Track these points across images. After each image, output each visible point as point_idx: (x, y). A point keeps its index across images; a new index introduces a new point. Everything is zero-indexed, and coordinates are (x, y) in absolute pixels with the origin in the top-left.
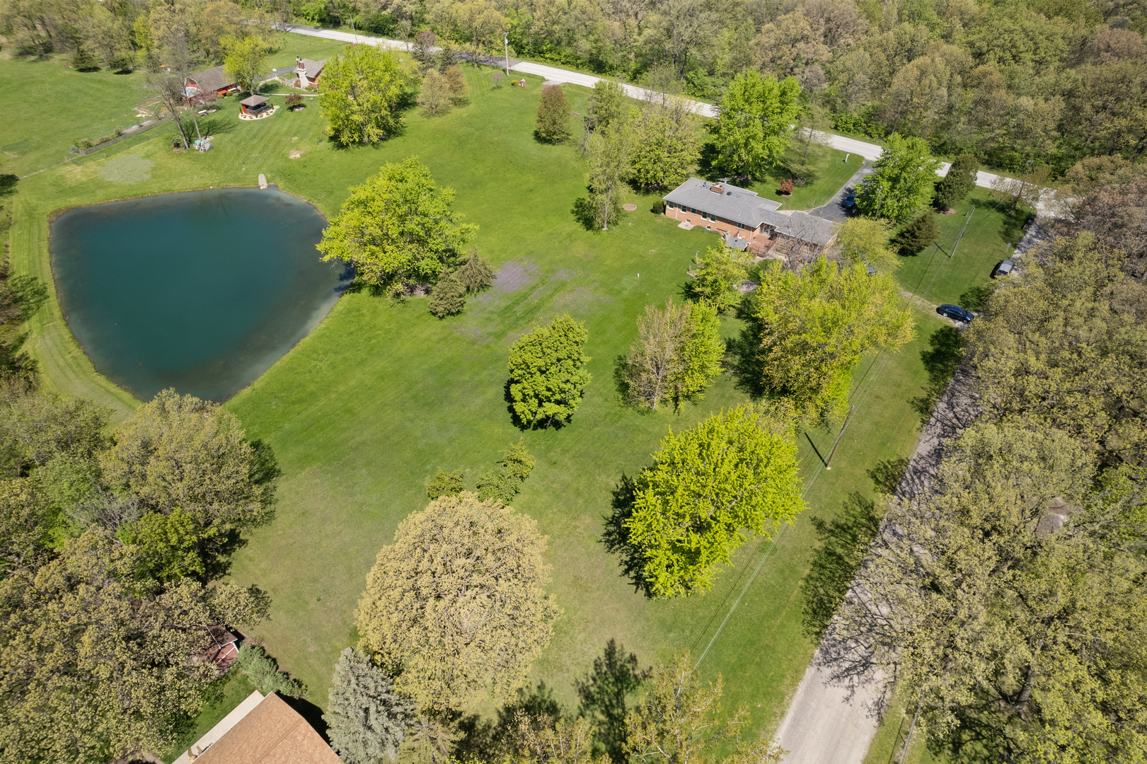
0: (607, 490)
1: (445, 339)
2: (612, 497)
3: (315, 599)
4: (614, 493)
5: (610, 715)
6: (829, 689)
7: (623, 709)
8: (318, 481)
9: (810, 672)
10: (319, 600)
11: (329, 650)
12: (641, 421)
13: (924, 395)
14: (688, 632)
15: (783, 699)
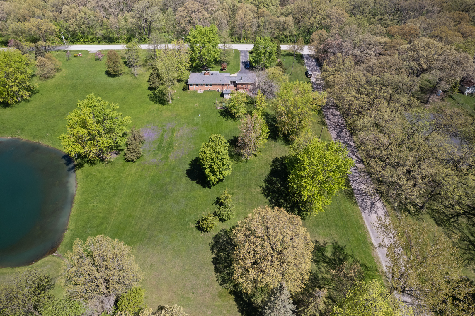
0: (259, 193)
1: (144, 169)
2: (263, 195)
3: (191, 294)
4: (262, 193)
5: (326, 262)
6: (371, 216)
7: (328, 258)
8: (144, 250)
9: (363, 214)
10: (193, 293)
11: (217, 308)
12: (248, 165)
13: (320, 120)
14: (324, 224)
15: (364, 226)
